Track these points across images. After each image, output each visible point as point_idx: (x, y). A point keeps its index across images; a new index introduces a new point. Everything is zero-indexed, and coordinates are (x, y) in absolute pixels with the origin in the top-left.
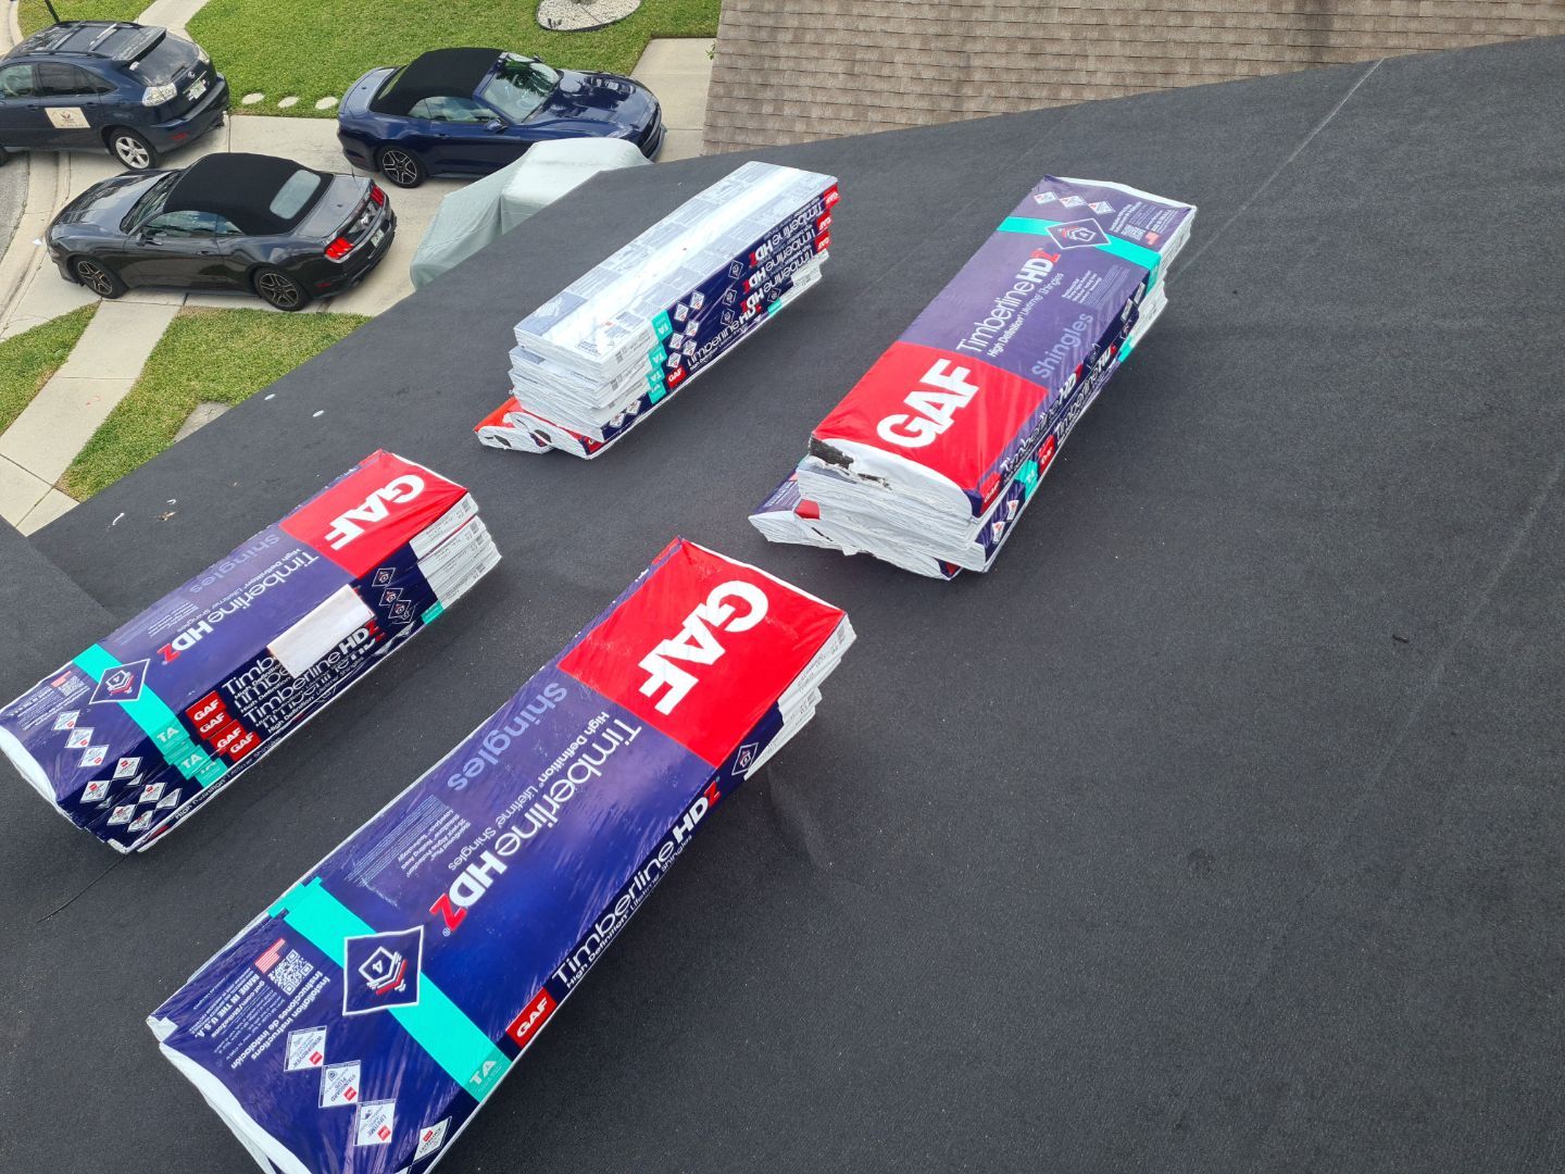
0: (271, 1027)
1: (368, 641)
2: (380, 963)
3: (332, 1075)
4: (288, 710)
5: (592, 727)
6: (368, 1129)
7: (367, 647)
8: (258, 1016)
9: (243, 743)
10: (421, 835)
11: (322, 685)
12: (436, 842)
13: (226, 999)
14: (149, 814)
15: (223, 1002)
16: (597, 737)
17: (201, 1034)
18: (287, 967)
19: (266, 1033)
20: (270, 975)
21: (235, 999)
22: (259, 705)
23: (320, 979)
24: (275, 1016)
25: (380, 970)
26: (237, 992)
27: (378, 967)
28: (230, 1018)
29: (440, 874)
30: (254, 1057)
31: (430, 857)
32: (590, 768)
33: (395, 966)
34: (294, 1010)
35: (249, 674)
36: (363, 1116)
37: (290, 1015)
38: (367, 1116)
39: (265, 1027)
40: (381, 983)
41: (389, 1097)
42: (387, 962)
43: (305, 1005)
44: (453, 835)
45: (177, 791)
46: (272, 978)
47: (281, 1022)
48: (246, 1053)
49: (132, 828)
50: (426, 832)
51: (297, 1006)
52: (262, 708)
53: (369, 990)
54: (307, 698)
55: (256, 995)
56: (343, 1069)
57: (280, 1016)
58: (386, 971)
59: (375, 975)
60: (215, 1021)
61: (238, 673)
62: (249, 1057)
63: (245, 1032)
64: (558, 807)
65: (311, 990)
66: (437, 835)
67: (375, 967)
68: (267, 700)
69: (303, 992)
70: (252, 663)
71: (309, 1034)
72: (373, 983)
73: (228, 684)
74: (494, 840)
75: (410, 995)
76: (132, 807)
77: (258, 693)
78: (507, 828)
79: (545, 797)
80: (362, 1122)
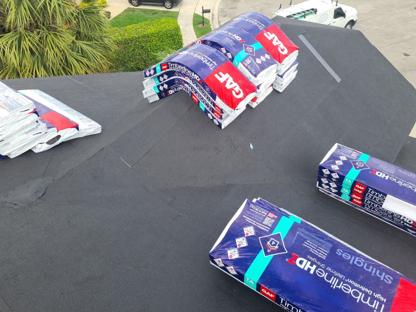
0: (254, 221)
1: (410, 225)
2: (275, 243)
3: (243, 239)
4: (374, 209)
5: (378, 296)
6: (231, 252)
7: (408, 225)
8: (256, 217)
9: (358, 201)
10: (317, 245)
11: (387, 216)
12: (316, 250)
13: (260, 209)
14: (328, 187)
15: (258, 209)
16: (373, 298)
17: (250, 206)
18: (270, 220)
19: (252, 221)
20: (267, 217)
21: (260, 211)
22: (370, 201)
23: (268, 229)
24: (257, 221)
25: (272, 244)
26: (262, 211)
27: (273, 243)
28: (255, 212)
29: (306, 254)
30: (246, 220)
31: (310, 249)
32: (359, 298)
33: (274, 248)
34: (259, 225)
35: (376, 193)
36: (234, 250)
37: (257, 225)
38: (235, 251)
39: (254, 220)
40: (269, 245)
41: (240, 256)
42: (275, 245)
43: (260, 227)
44: (319, 255)
45: (337, 191)
46: (266, 218)
47: (255, 223)
48: (247, 218)
49: (323, 185)
50: (318, 246)
51: (260, 226)
52: (370, 202)
53: (267, 242)
54: (381, 213)
55: (262, 215)
56: (245, 242)
57: (257, 222)
58: (272, 245)
59: (271, 243)
60: (254, 208)
61: (375, 190)
62: (246, 219)
63: (252, 216)
64: (340, 288)
65: (265, 228)
66: (318, 250)
67: (273, 242)
68: (373, 202)
69: (264, 226)
70: (380, 193)
71: (253, 231)
72: (268, 243)
73: (370, 189)
74: (321, 268)
75: (267, 254)
76: (327, 182)
77: (373, 199)
78: (326, 271)
79: (342, 283)
80: (233, 250)
